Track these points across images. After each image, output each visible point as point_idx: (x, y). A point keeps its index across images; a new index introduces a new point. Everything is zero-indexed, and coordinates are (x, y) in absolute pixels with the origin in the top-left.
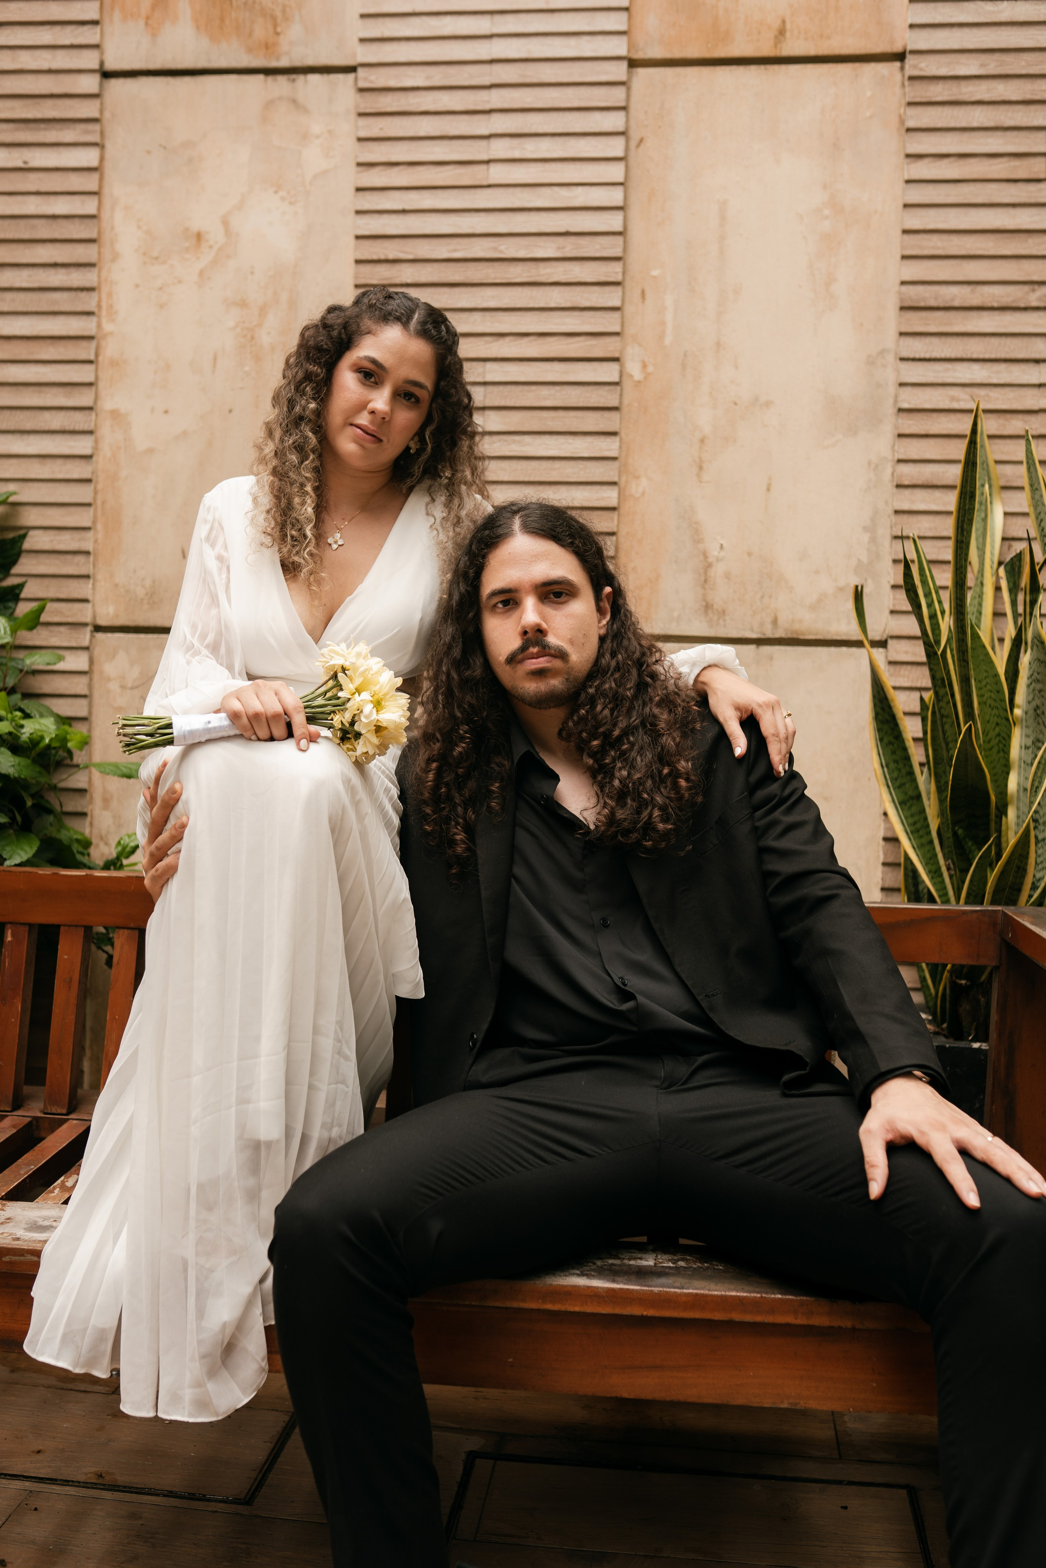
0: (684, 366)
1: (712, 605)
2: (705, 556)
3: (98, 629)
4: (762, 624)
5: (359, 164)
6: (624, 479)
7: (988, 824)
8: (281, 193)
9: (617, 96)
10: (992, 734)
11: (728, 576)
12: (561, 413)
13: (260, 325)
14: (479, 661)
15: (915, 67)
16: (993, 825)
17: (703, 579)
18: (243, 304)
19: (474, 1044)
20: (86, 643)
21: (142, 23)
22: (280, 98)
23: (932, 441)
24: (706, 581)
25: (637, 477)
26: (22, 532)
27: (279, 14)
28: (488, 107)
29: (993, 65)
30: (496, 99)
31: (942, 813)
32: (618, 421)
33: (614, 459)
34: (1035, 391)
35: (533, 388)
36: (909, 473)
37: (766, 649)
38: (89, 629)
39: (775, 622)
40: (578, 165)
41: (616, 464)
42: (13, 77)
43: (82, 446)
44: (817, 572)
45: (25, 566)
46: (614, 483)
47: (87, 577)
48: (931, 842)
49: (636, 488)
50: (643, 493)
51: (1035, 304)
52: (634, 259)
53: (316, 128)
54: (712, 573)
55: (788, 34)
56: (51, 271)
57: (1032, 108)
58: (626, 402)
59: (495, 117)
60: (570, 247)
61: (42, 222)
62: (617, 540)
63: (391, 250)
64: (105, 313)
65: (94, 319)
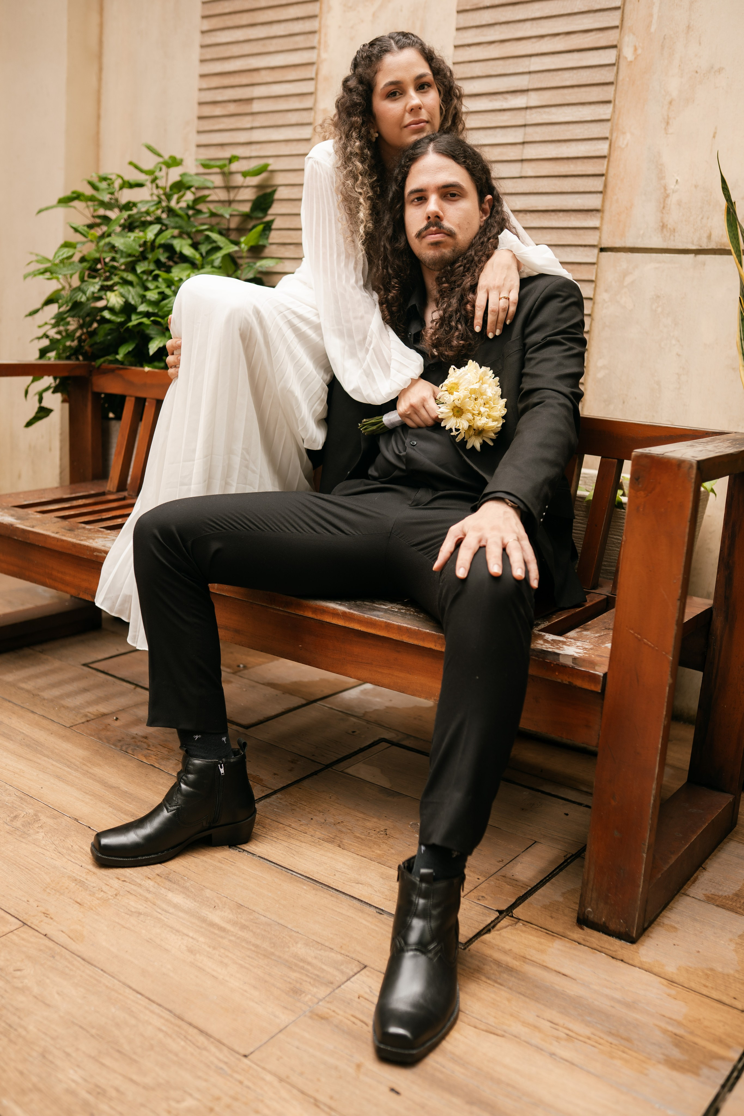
0: (663, 47)
1: (667, 225)
2: (665, 189)
6: (615, 135)
12: (576, 90)
17: (662, 206)
24: (664, 208)
25: (624, 133)
26: (274, 188)
32: (613, 92)
33: (608, 120)
35: (560, 73)
37: (701, 257)
39: (709, 237)
41: (608, 125)
43: (306, 133)
45: (275, 209)
46: (606, 138)
49: (623, 141)
50: (627, 145)
54: (669, 201)
58: (620, 78)
62: (606, 179)
64: (322, 47)
65: (315, 51)
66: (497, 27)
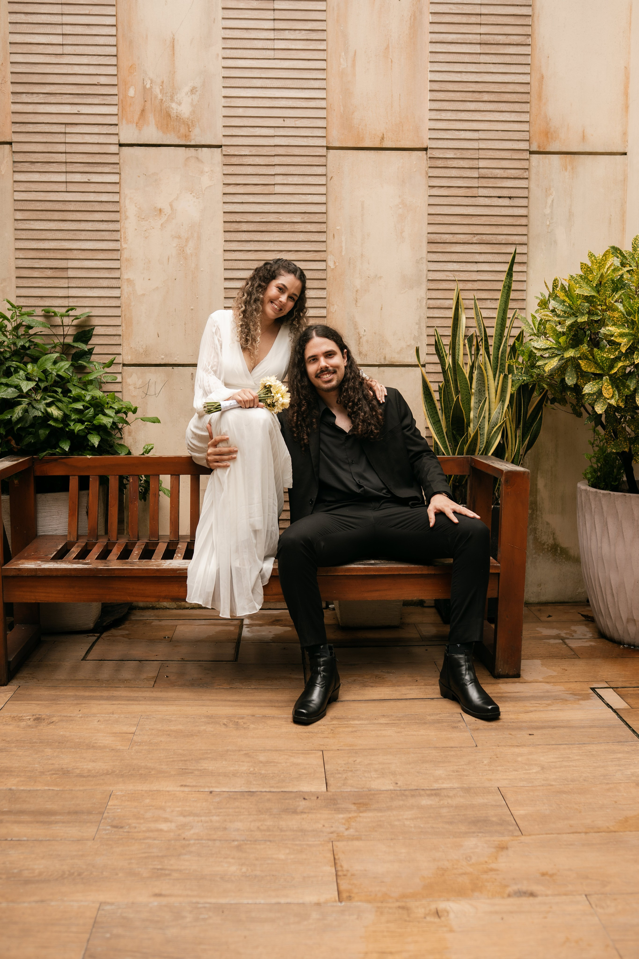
0: (349, 263)
2: (359, 334)
3: (124, 365)
4: (380, 359)
5: (224, 184)
6: (328, 306)
7: (464, 429)
8: (193, 194)
9: (322, 161)
10: (464, 399)
11: (367, 341)
13: (186, 246)
14: (306, 379)
15: (431, 154)
16: (465, 430)
17: (358, 343)
18: (179, 237)
19: (312, 502)
20: (120, 371)
21: (135, 125)
22: (191, 157)
23: (440, 291)
25: (333, 305)
26: (92, 327)
27: (190, 124)
28: (274, 163)
29: (458, 154)
30: (276, 160)
31: (447, 427)
32: (326, 284)
33: (325, 298)
34: (476, 273)
36: (432, 303)
38: (121, 365)
39: (385, 358)
40: (309, 187)
41: (325, 300)
42: (82, 145)
43: (115, 293)
44: (399, 340)
45: (94, 341)
46: (325, 308)
47: (120, 345)
48: (444, 437)
49: (332, 309)
50: (335, 311)
51: (475, 242)
52: (330, 222)
53: (206, 169)
54: (361, 340)
55: (385, 139)
56: (101, 223)
57: (473, 170)
58: (328, 277)
59: (277, 167)
60: (306, 218)
61: (97, 203)
63: (238, 218)
64: (123, 240)
65: (119, 242)
66: (252, 243)
